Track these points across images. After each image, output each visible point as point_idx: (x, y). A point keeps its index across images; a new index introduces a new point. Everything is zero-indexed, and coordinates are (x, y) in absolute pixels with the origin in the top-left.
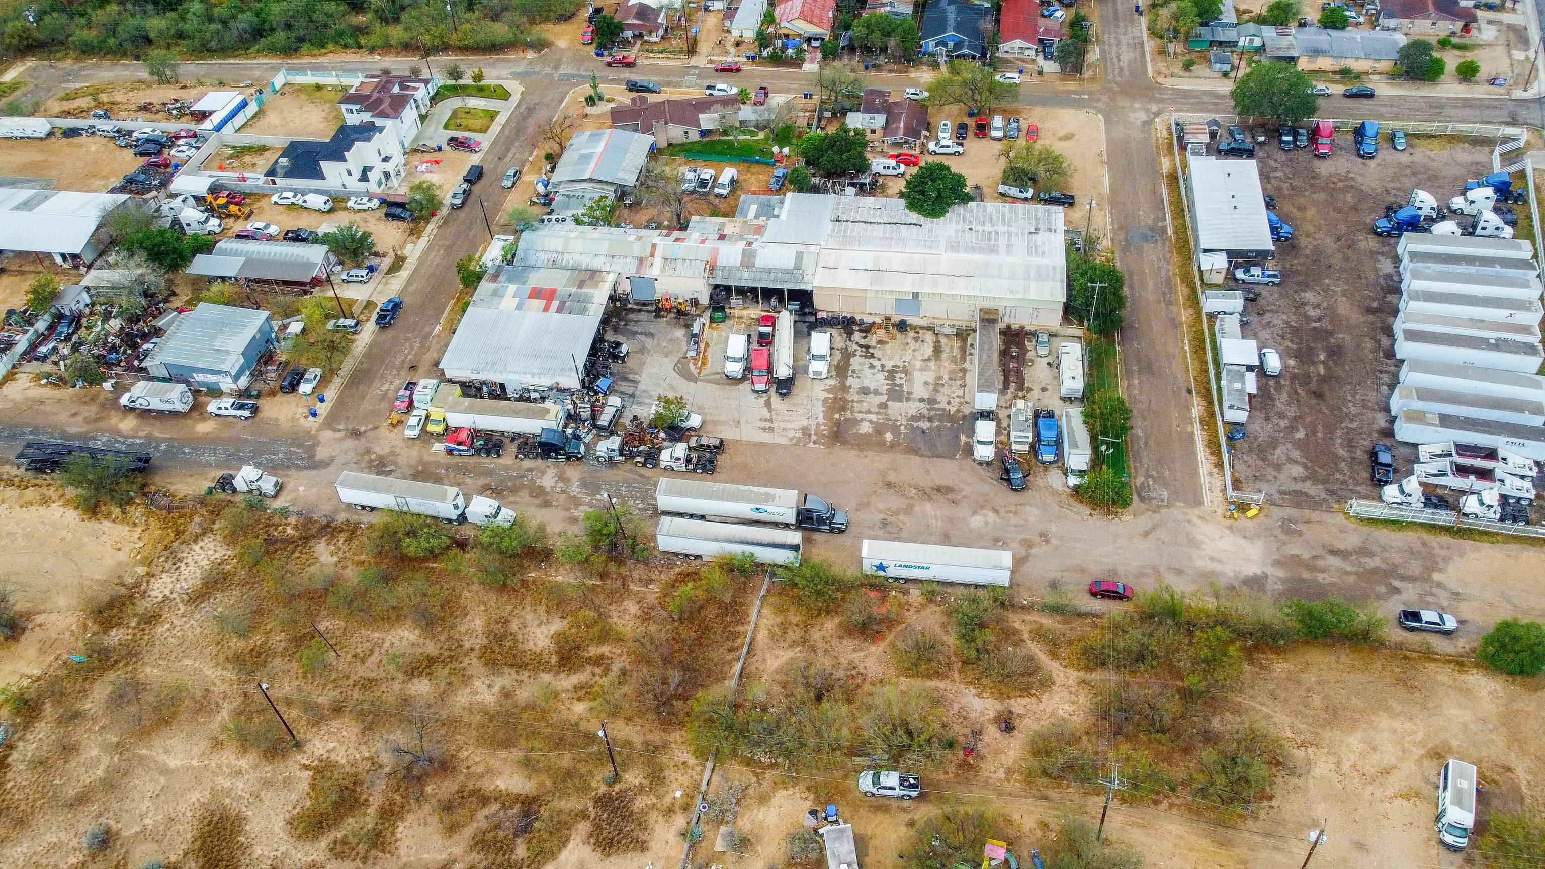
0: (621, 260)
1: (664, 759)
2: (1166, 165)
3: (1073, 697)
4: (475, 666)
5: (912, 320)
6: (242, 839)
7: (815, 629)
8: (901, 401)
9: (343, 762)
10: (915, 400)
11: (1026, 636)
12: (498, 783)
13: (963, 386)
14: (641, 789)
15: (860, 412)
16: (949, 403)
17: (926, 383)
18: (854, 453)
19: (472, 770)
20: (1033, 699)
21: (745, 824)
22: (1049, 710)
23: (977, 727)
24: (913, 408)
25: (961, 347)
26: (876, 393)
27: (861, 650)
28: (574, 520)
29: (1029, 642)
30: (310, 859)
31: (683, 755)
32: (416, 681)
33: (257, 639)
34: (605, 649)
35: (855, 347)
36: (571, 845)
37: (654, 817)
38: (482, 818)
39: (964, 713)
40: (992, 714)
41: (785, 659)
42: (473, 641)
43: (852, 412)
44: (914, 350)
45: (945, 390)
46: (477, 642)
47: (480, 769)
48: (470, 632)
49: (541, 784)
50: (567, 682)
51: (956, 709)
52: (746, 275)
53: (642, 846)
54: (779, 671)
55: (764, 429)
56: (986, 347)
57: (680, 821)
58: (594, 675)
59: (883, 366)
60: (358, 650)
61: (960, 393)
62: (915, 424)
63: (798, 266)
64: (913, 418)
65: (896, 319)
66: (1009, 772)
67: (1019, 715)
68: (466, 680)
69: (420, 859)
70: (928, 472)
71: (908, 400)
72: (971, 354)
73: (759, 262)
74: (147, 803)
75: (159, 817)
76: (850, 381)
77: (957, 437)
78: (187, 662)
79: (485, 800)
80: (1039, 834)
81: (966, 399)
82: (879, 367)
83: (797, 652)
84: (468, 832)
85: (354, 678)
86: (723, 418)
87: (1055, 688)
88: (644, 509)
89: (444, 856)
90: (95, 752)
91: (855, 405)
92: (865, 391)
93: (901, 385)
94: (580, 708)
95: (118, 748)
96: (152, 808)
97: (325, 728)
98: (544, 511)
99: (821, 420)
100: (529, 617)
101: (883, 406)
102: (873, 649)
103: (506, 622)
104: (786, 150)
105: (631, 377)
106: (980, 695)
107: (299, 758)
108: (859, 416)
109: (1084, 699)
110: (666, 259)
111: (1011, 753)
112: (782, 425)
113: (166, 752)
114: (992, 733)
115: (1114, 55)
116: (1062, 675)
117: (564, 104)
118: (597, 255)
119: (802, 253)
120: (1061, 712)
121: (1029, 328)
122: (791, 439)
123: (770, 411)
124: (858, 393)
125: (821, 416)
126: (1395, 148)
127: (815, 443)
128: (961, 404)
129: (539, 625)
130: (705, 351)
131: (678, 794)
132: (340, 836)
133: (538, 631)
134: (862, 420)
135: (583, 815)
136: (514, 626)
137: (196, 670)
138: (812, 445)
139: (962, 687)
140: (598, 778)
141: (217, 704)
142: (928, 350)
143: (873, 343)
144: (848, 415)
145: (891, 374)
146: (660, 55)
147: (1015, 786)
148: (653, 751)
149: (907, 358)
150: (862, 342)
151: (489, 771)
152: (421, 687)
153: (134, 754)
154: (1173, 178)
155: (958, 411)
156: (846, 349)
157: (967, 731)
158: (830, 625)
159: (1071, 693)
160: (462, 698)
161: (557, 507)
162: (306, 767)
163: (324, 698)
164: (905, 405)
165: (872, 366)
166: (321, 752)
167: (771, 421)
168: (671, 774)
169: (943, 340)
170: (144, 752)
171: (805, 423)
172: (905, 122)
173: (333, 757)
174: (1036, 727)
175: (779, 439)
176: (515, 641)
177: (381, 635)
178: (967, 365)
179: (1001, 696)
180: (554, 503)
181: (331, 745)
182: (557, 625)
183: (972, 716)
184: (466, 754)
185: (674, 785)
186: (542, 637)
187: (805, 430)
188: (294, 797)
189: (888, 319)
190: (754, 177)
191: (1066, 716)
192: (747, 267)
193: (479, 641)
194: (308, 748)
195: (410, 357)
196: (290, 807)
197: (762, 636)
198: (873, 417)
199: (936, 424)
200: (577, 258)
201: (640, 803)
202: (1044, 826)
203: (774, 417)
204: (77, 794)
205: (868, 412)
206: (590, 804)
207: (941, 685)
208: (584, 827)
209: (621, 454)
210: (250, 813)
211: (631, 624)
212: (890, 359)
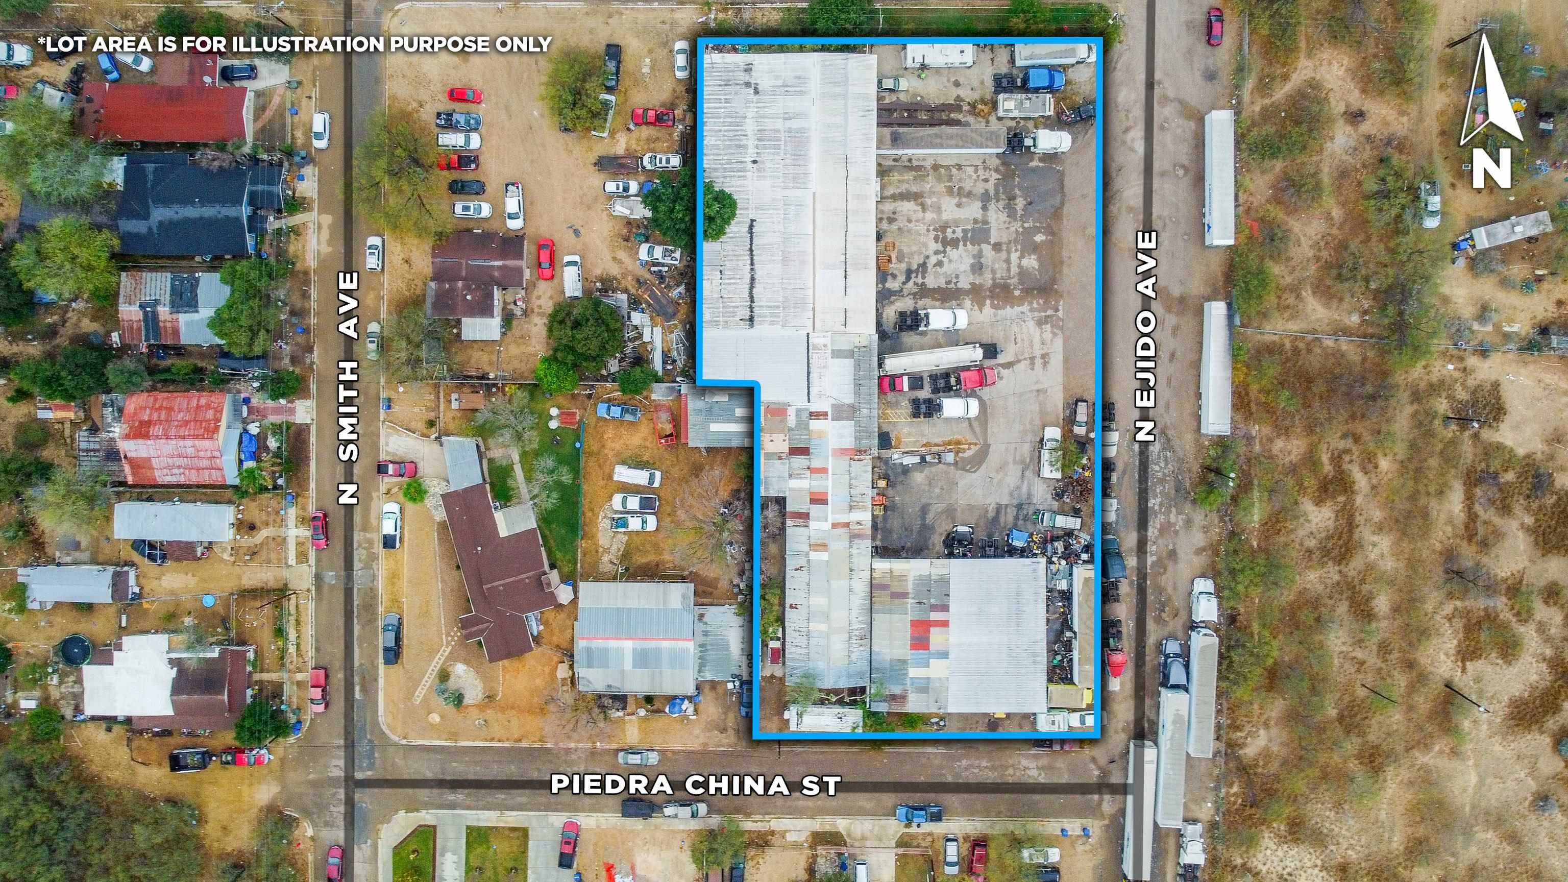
0: (855, 560)
1: (1423, 385)
3: (1325, 63)
4: (1356, 564)
6: (1526, 695)
7: (1282, 281)
8: (989, 229)
9: (1455, 642)
10: (984, 216)
11: (1267, 101)
12: (1457, 511)
13: (959, 167)
14: (1451, 398)
15: (1009, 270)
16: (986, 180)
17: (959, 205)
18: (1066, 271)
19: (1450, 535)
20: (1331, 95)
21: (1467, 311)
22: (1340, 83)
23: (1362, 139)
24: (997, 217)
25: (898, 171)
26: (979, 255)
27: (1299, 240)
28: (1188, 523)
29: (1273, 99)
30: (1535, 634)
31: (1417, 372)
32: (1376, 610)
33: (1353, 765)
34: (1325, 458)
35: (910, 284)
36: (1501, 440)
37: (1471, 382)
38: (1484, 513)
39: (1351, 151)
40: (1349, 129)
41: (1315, 303)
42: (1332, 575)
43: (1010, 278)
44: (909, 221)
45: (968, 185)
46: (1332, 573)
47: (1449, 529)
48: (1321, 580)
49: (1455, 477)
50: (1361, 481)
51: (1348, 157)
52: (865, 411)
53: (1496, 385)
54: (1327, 306)
55: (1045, 364)
56: (939, 141)
57: (1472, 361)
58: (1351, 461)
59: (937, 253)
60: (1353, 671)
61: (971, 170)
62: (1020, 212)
63: (850, 354)
64: (1012, 214)
66: (1402, 113)
67: (1347, 106)
68: (1370, 567)
69: (1525, 551)
70: (1084, 196)
71: (985, 222)
72: (910, 160)
73: (848, 398)
74: (1509, 782)
75: (1518, 767)
76: (964, 284)
77: (1034, 170)
78: (1383, 816)
79: (1472, 517)
80: (1449, 90)
81: (979, 163)
82: (940, 257)
83: (1307, 293)
84: (1498, 521)
85: (1380, 664)
86: (1036, 408)
87: (1318, 77)
88: (1166, 460)
89: (1520, 534)
90: (1474, 849)
91: (998, 276)
92: (977, 268)
93: (964, 231)
94: (1384, 464)
95: (1468, 833)
96: (1512, 777)
97: (1430, 669)
98: (1181, 554)
99: (1025, 308)
100: (1301, 533)
101: (997, 247)
102: (1296, 230)
103: (1309, 551)
104: (554, 412)
105: (991, 514)
106: (1332, 139)
107: (1456, 679)
108: (1014, 270)
109: (1326, 54)
110: (851, 508)
111: (1384, 112)
112: (1037, 346)
113: (1465, 790)
114: (1366, 127)
116: (1304, 72)
117: (443, 743)
118: (850, 590)
119: (833, 351)
120: (1340, 73)
122: (1055, 335)
123: (1019, 361)
124: (981, 275)
125: (1020, 309)
127: (1057, 310)
128: (985, 168)
129: (1309, 521)
130: (936, 445)
131: (1451, 367)
132: (1514, 620)
133: (1315, 520)
134: (1019, 266)
135: (1476, 436)
136: (1312, 543)
137: (1391, 802)
138: (1060, 313)
139: (1325, 153)
140: (1445, 432)
141: (1419, 770)
142: (908, 207)
143: (903, 266)
144: (1014, 281)
145: (948, 243)
146: (292, 635)
147: (1413, 109)
148: (1416, 397)
149: (922, 228)
150: (901, 278)
151: (1450, 522)
152: (1382, 603)
153: (1471, 815)
155: (997, 170)
156: (915, 294)
157: (1368, 147)
158: (1275, 269)
159: (1321, 65)
160: (1389, 565)
161: (1174, 545)
162: (1464, 670)
163: (1401, 680)
164: (993, 225)
165: (939, 264)
166: (1449, 663)
167: (1032, 359)
168: (1434, 377)
169: (890, 191)
170: (1467, 809)
171: (1031, 324)
172: (490, 259)
173: (1453, 652)
174: (1357, 93)
175: (1058, 346)
176: (1328, 538)
177: (1335, 656)
178: (928, 164)
179: (1331, 120)
180: (1171, 547)
181: (1443, 657)
182: (1308, 506)
183: (1353, 144)
184: (1438, 544)
185: (1444, 372)
186: (1320, 516)
187: (1040, 323)
188: (1489, 668)
190: (609, 444)
191: (1343, 68)
192: (855, 411)
193: (1331, 569)
194: (1447, 675)
195: (984, 764)
196: (1498, 668)
197: (1294, 327)
198: (1014, 256)
199: (1017, 192)
200: (855, 612)
201: (1462, 395)
202: (1442, 87)
203: (1027, 355)
204: (1509, 844)
205: (1008, 261)
206: (1467, 433)
207: (1326, 170)
208: (1487, 435)
210: (1506, 698)
211: (1295, 442)
212: (925, 245)
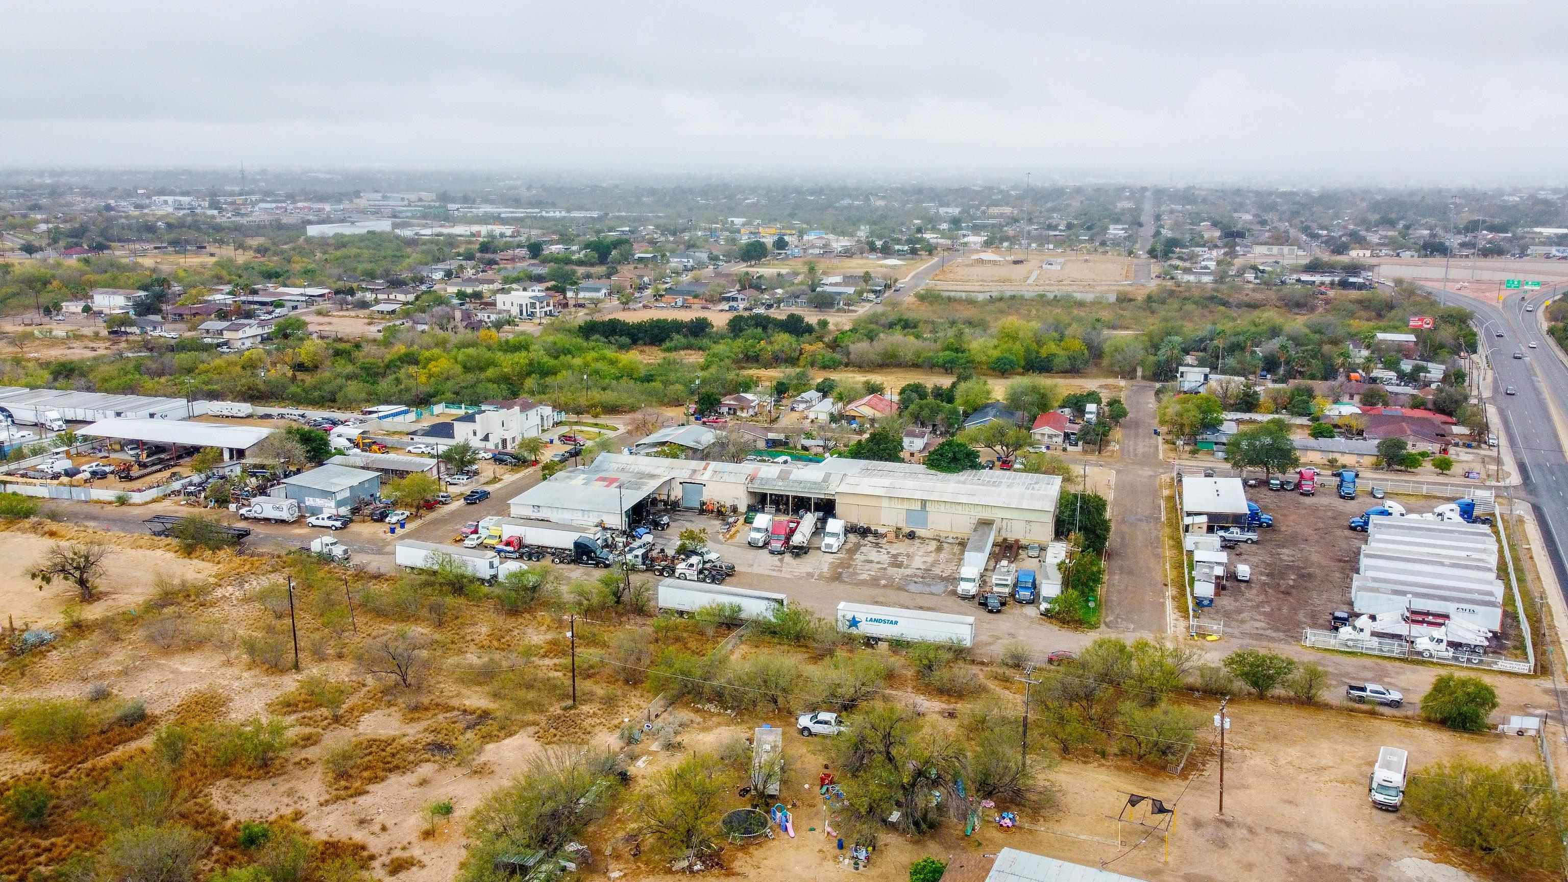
1: (621, 703)
2: (1166, 493)
4: (471, 648)
5: (920, 532)
8: (900, 568)
9: (332, 680)
10: (912, 568)
12: (465, 702)
14: (594, 715)
15: (861, 570)
17: (925, 562)
19: (444, 694)
21: (683, 738)
24: (910, 571)
25: (960, 549)
36: (516, 737)
37: (599, 728)
38: (442, 717)
39: (912, 706)
42: (475, 636)
44: (919, 548)
45: (941, 566)
47: (451, 694)
48: (474, 633)
49: (502, 706)
52: (780, 484)
55: (773, 570)
59: (889, 552)
62: (909, 579)
63: (825, 481)
64: (908, 576)
65: (907, 530)
68: (461, 653)
69: (374, 732)
71: (906, 568)
74: (150, 685)
79: (449, 710)
82: (885, 553)
84: (426, 723)
90: (121, 658)
92: (869, 561)
93: (902, 561)
95: (142, 658)
96: (154, 688)
97: (325, 664)
99: (825, 570)
100: (530, 630)
101: (883, 569)
103: (509, 631)
107: (296, 676)
108: (860, 572)
113: (182, 663)
115: (1131, 448)
118: (658, 468)
121: (1023, 542)
126: (1375, 497)
127: (816, 579)
129: (537, 634)
132: (309, 715)
133: (535, 637)
134: (862, 573)
135: (535, 723)
136: (515, 633)
137: (230, 630)
139: (914, 695)
140: (557, 707)
142: (931, 548)
143: (883, 542)
145: (895, 556)
148: (612, 698)
149: (911, 550)
150: (874, 541)
151: (459, 696)
153: (154, 662)
154: (1171, 498)
157: (913, 714)
160: (453, 660)
162: (298, 680)
163: (332, 651)
164: (903, 570)
165: (879, 552)
166: (317, 675)
167: (781, 567)
168: (624, 710)
170: (163, 662)
171: (811, 571)
173: (325, 678)
176: (513, 639)
177: (397, 627)
179: (949, 702)
181: (325, 673)
182: (553, 635)
183: (919, 708)
184: (443, 686)
185: (625, 715)
186: (537, 640)
187: (809, 574)
188: (280, 693)
189: (899, 529)
192: (783, 479)
193: (480, 637)
194: (306, 672)
196: (274, 697)
198: (872, 573)
201: (590, 721)
203: (785, 566)
204: (95, 675)
208: (532, 729)
209: (644, 563)
210: (237, 697)
212: (896, 550)
